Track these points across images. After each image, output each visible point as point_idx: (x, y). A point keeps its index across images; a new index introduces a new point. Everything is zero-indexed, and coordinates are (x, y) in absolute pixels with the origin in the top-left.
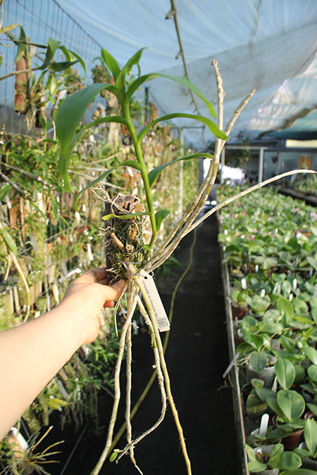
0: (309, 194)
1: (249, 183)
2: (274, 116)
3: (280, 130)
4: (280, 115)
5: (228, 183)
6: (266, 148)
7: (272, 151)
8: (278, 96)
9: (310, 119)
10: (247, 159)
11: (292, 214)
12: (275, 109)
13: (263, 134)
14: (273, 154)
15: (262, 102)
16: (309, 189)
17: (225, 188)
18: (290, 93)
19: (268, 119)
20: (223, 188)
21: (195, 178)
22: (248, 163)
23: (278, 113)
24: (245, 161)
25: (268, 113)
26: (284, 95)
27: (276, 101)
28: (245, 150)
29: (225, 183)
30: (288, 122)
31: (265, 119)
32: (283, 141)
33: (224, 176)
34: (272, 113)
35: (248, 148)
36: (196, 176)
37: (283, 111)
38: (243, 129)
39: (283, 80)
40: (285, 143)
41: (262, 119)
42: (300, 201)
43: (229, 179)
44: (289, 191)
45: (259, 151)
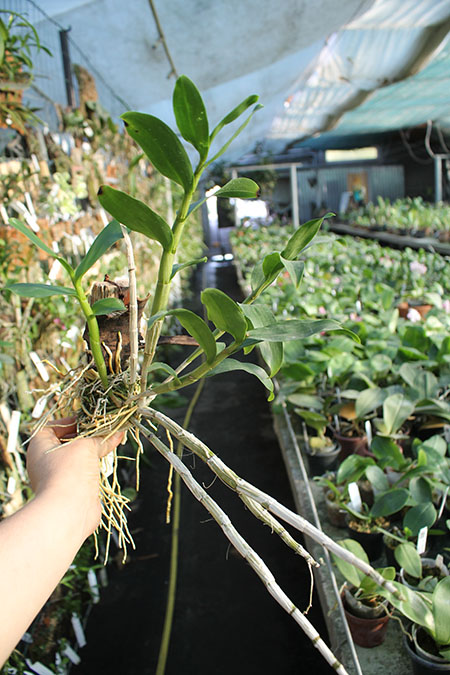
0: (375, 229)
1: (278, 221)
2: (310, 111)
3: (318, 136)
4: (320, 107)
5: (247, 224)
6: (300, 165)
7: (308, 169)
8: (319, 70)
9: (366, 111)
10: (272, 184)
11: (369, 265)
12: (312, 98)
13: (291, 145)
14: (310, 174)
15: (293, 82)
16: (373, 221)
17: (245, 233)
18: (340, 61)
19: (300, 118)
20: (241, 233)
21: (194, 221)
22: (274, 190)
23: (316, 105)
24: (268, 187)
25: (301, 106)
26: (329, 67)
27: (314, 81)
28: (268, 172)
29: (242, 225)
30: (331, 119)
31: (296, 116)
32: (320, 154)
33: (240, 214)
34: (307, 105)
35: (271, 167)
36: (196, 218)
37: (324, 99)
38: (260, 139)
39: (329, 36)
40: (324, 157)
41: (290, 118)
42: (369, 241)
43: (247, 219)
44: (341, 227)
45: (288, 171)
